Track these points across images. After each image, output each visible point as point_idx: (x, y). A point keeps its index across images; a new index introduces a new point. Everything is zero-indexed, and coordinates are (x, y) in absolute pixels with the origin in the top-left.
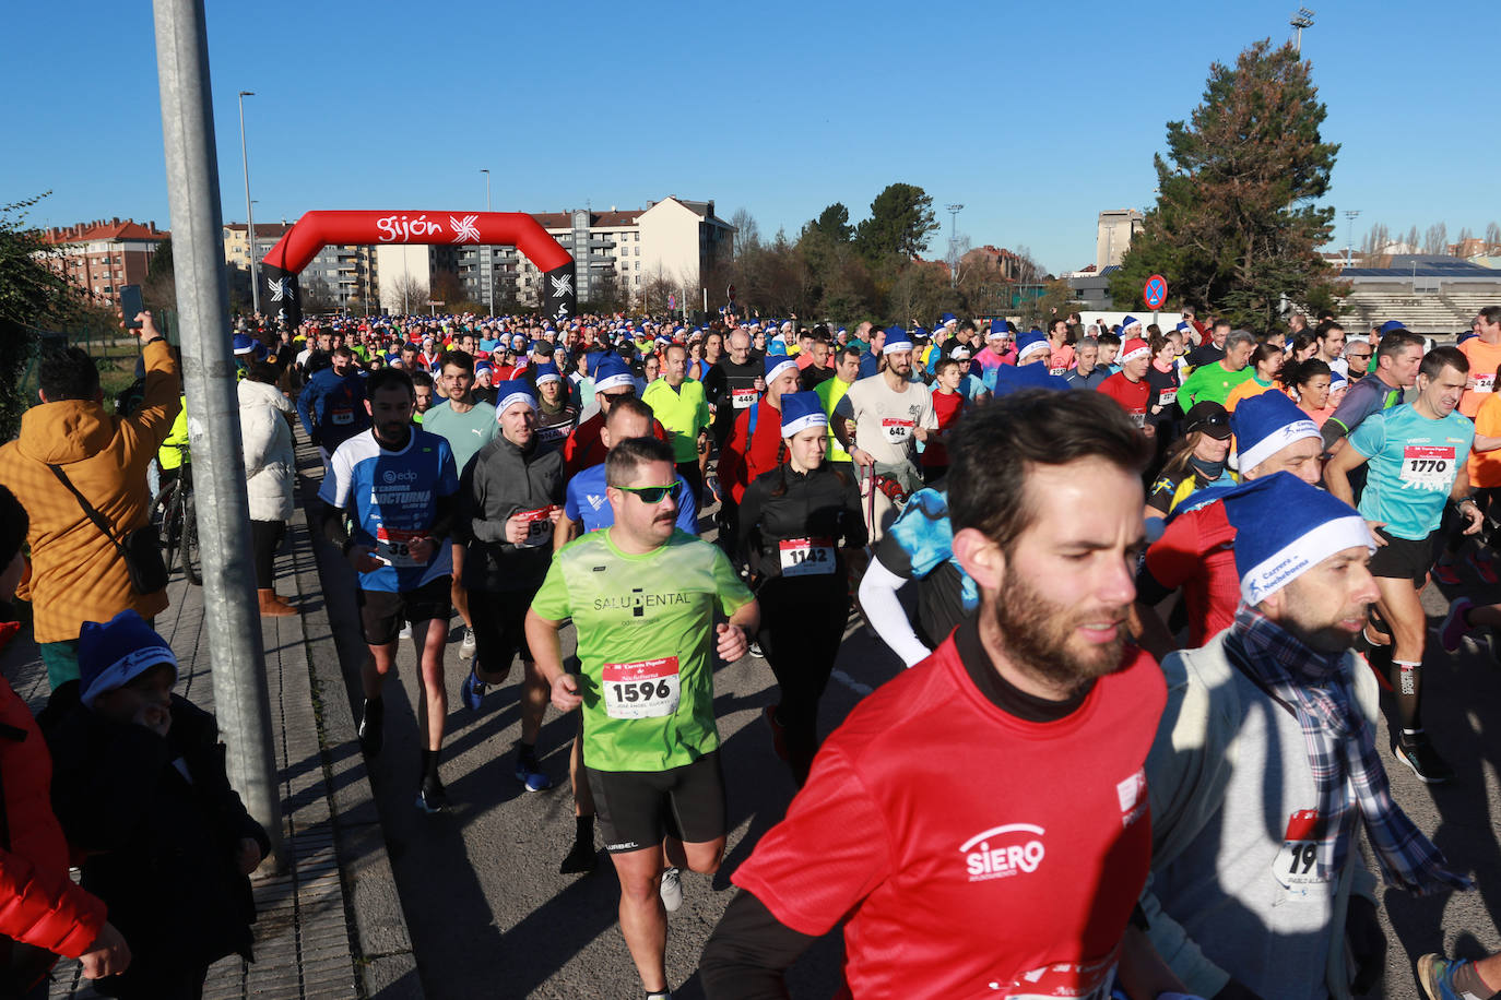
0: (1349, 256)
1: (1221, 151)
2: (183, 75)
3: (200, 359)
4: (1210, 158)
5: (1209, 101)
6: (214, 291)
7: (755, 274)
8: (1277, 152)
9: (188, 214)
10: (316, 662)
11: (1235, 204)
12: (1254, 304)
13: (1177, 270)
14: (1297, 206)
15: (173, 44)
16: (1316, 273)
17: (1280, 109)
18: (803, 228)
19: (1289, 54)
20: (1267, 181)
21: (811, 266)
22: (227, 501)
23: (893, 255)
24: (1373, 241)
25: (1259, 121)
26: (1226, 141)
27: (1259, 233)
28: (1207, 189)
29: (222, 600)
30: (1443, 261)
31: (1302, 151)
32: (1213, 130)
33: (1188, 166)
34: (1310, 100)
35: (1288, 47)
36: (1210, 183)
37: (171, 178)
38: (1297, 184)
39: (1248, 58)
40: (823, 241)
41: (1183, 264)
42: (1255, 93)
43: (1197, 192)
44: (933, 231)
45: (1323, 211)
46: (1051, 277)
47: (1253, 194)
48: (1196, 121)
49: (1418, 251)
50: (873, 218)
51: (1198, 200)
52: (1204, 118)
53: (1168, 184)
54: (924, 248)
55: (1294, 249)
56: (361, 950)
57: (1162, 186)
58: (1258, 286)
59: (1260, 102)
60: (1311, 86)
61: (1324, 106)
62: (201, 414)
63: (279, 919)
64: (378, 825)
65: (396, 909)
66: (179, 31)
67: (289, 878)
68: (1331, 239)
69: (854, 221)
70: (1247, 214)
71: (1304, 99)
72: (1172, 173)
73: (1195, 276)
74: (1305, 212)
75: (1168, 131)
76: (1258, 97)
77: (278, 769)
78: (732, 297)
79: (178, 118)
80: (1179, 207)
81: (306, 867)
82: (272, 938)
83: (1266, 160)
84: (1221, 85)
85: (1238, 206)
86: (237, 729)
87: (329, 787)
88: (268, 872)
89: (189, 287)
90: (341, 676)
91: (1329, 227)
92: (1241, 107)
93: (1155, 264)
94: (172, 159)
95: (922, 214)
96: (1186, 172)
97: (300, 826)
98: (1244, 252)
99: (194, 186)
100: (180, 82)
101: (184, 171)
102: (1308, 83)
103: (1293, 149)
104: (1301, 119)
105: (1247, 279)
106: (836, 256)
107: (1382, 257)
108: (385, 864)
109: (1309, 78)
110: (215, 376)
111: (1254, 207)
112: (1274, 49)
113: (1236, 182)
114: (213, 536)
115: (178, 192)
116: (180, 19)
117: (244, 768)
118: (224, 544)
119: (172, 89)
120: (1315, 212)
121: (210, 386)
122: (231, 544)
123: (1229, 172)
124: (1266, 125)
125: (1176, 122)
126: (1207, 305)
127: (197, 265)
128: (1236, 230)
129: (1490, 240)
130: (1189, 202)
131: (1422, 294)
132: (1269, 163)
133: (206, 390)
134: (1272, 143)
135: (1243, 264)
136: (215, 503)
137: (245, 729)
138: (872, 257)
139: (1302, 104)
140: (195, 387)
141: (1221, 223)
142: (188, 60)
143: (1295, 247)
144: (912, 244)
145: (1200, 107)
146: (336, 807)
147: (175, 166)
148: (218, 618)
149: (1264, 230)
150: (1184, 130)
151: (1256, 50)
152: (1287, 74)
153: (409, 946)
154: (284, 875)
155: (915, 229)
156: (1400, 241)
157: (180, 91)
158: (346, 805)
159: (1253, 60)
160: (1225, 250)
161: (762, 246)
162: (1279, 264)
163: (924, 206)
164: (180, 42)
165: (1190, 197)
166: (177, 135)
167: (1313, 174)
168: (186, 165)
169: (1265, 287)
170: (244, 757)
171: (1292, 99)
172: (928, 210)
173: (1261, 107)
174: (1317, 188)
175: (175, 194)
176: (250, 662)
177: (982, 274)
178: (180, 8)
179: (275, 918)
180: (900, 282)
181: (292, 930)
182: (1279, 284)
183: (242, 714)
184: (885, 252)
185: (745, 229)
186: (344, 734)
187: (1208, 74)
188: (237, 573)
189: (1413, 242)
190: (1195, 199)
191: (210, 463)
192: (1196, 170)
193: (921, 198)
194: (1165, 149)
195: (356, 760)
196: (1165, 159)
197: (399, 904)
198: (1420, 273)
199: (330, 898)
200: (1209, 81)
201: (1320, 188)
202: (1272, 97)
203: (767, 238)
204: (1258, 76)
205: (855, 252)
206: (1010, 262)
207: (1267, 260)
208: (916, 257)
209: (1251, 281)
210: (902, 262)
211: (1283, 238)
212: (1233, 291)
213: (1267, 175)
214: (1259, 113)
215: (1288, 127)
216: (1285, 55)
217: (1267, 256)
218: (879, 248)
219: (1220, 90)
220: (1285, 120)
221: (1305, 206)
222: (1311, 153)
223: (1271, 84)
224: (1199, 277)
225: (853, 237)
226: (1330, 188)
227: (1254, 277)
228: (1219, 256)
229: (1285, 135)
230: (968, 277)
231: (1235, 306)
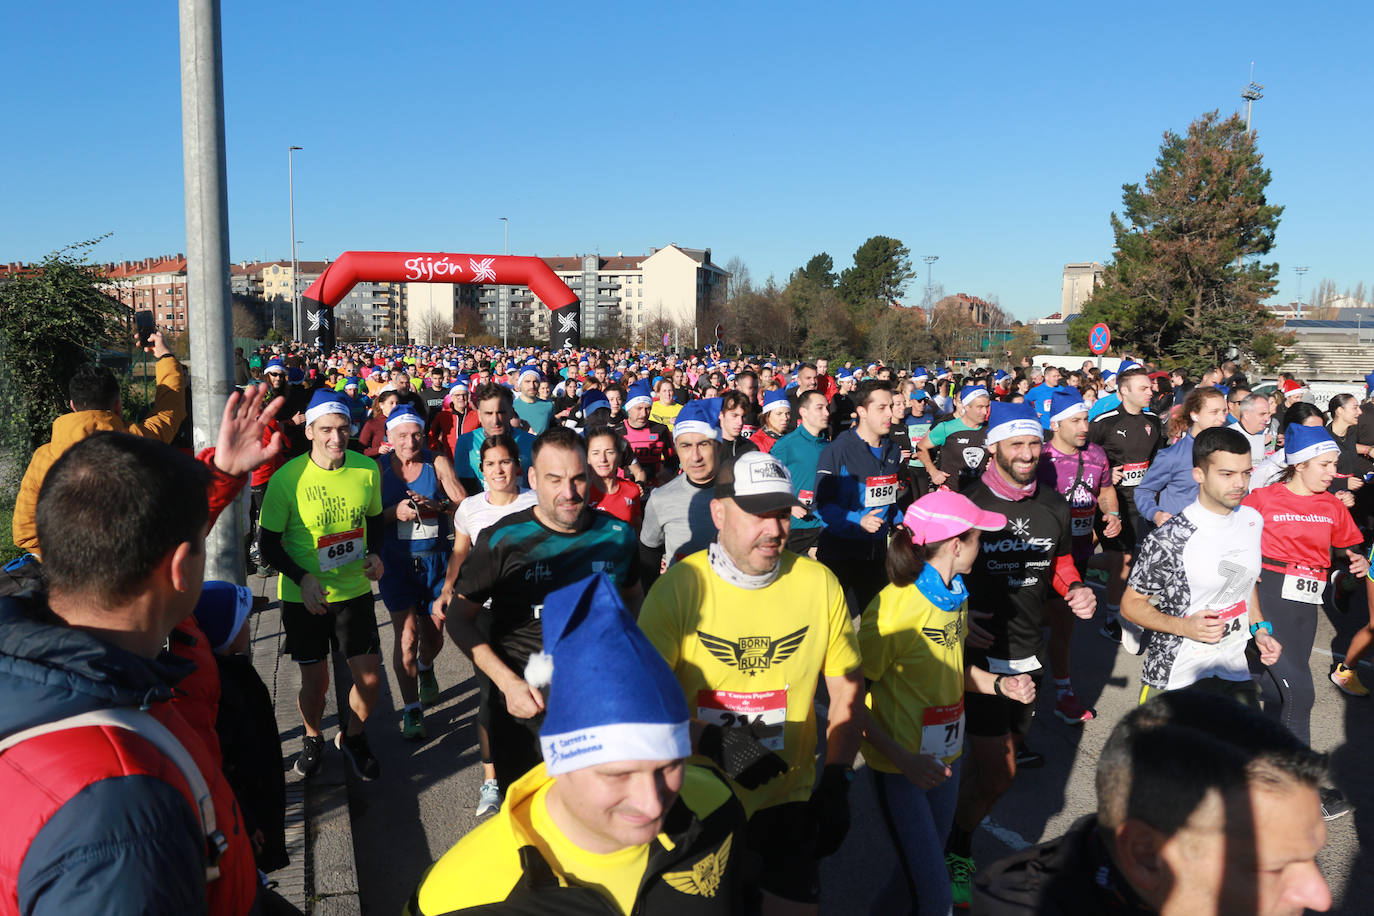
0: (1299, 306)
1: (1171, 210)
2: (203, 144)
3: (206, 377)
4: (1162, 217)
5: (1162, 165)
6: (220, 322)
7: (747, 316)
8: (1224, 213)
9: (201, 257)
11: (1184, 259)
12: (1203, 351)
13: (1131, 319)
14: (1243, 262)
15: (196, 118)
16: (1261, 324)
17: (1228, 174)
18: (792, 275)
19: (1236, 125)
20: (1215, 239)
21: (797, 310)
23: (873, 300)
24: (1321, 296)
25: (1207, 184)
26: (1176, 202)
27: (1207, 287)
28: (1158, 246)
31: (1248, 212)
32: (1165, 192)
33: (1141, 224)
34: (1256, 166)
35: (1235, 118)
36: (1161, 240)
37: (188, 227)
38: (1243, 242)
39: (1199, 127)
40: (809, 287)
41: (1136, 313)
42: (1204, 159)
43: (1149, 248)
44: (910, 280)
45: (1268, 267)
46: (1019, 323)
48: (1150, 184)
49: (1365, 305)
50: (856, 266)
51: (1150, 255)
52: (1158, 181)
53: (1123, 241)
54: (901, 295)
55: (1240, 301)
56: (314, 890)
57: (1118, 242)
58: (1206, 335)
59: (1209, 167)
60: (1257, 153)
61: (1269, 172)
62: (205, 425)
64: (344, 787)
65: (349, 857)
66: (201, 108)
68: (1276, 293)
69: (838, 269)
70: (1196, 269)
71: (1250, 165)
72: (1127, 231)
73: (1147, 324)
74: (1251, 268)
75: (1124, 192)
76: (1208, 163)
78: (720, 336)
79: (197, 179)
80: (1132, 261)
83: (1214, 220)
84: (1173, 152)
85: (1188, 261)
91: (1273, 281)
92: (1191, 171)
93: (1111, 313)
94: (191, 213)
95: (900, 264)
96: (1140, 229)
98: (1193, 303)
99: (208, 234)
100: (200, 149)
101: (200, 223)
102: (1254, 150)
103: (1239, 211)
104: (1247, 183)
105: (1195, 329)
106: (822, 301)
107: (1330, 309)
109: (1255, 146)
111: (1202, 262)
112: (1222, 120)
113: (1186, 239)
116: (203, 98)
118: (219, 535)
119: (193, 155)
120: (1261, 268)
123: (1179, 230)
124: (1215, 189)
125: (1131, 184)
126: (1158, 352)
128: (1185, 283)
130: (1142, 257)
131: (1367, 345)
132: (1216, 223)
133: (209, 405)
134: (1220, 205)
135: (1191, 314)
138: (853, 302)
139: (1249, 169)
140: (201, 401)
141: (1171, 277)
142: (208, 132)
143: (1241, 300)
144: (890, 291)
145: (1154, 171)
147: (192, 218)
149: (1212, 284)
150: (1138, 192)
151: (1206, 120)
152: (1234, 142)
153: (356, 888)
155: (893, 278)
156: (1347, 296)
157: (200, 157)
159: (1203, 130)
160: (1175, 302)
161: (753, 290)
162: (1226, 315)
163: (902, 257)
164: (201, 117)
165: (1144, 252)
166: (196, 192)
167: (1259, 233)
168: (202, 217)
169: (1213, 336)
171: (1238, 165)
172: (906, 260)
174: (1262, 246)
177: (954, 319)
178: (202, 89)
180: (880, 326)
182: (1226, 333)
184: (866, 299)
185: (738, 274)
187: (1161, 141)
188: (227, 560)
189: (1359, 297)
190: (1147, 254)
192: (1149, 228)
193: (899, 250)
194: (1121, 209)
196: (1121, 217)
197: (352, 853)
198: (1365, 325)
199: (297, 844)
200: (1162, 147)
201: (1266, 246)
203: (759, 284)
204: (1207, 144)
205: (838, 297)
206: (981, 309)
207: (1215, 311)
208: (894, 302)
209: (1200, 330)
210: (881, 307)
211: (1230, 291)
212: (1183, 339)
213: (1215, 234)
214: (1208, 177)
215: (1235, 190)
216: (1233, 125)
217: (1215, 307)
218: (860, 294)
219: (1172, 156)
220: (1232, 184)
221: (1251, 262)
222: (1256, 214)
223: (1219, 151)
224: (1152, 326)
225: (836, 283)
226: (1275, 246)
227: (1202, 326)
228: (1170, 307)
229: (1231, 198)
230: (941, 322)
231: (1186, 354)
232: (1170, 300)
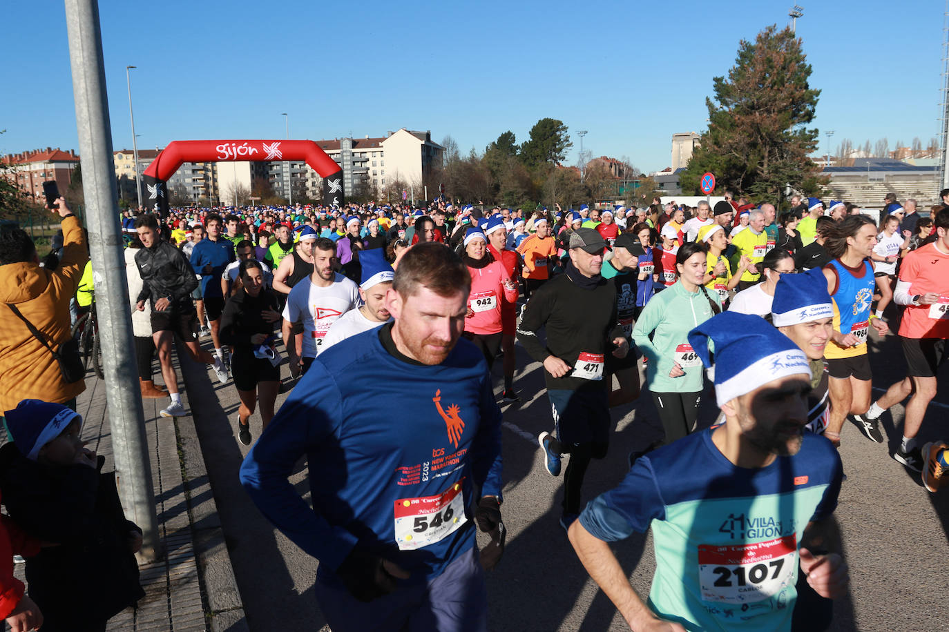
0: (829, 158)
1: (747, 95)
2: (86, 54)
3: (100, 233)
4: (741, 99)
5: (739, 64)
6: (108, 190)
7: (458, 177)
8: (782, 95)
9: (90, 142)
10: (180, 426)
11: (757, 128)
12: (770, 190)
13: (722, 170)
14: (795, 128)
15: (79, 34)
16: (808, 170)
17: (784, 68)
18: (487, 147)
19: (788, 34)
20: (776, 113)
21: (492, 172)
22: (118, 324)
23: (544, 163)
24: (843, 150)
25: (770, 76)
26: (750, 89)
27: (772, 146)
28: (739, 119)
29: (117, 387)
30: (887, 162)
31: (797, 94)
32: (742, 82)
33: (727, 105)
34: (802, 63)
35: (787, 30)
36: (741, 115)
37: (79, 119)
38: (795, 115)
39: (763, 37)
40: (499, 155)
41: (725, 166)
42: (768, 58)
43: (733, 121)
44: (569, 148)
45: (811, 132)
46: (643, 176)
47: (768, 122)
48: (731, 77)
49: (871, 156)
50: (531, 140)
51: (733, 126)
52: (736, 75)
53: (715, 116)
54: (563, 158)
55: (794, 155)
56: (209, 608)
57: (711, 117)
58: (772, 179)
59: (771, 64)
60: (802, 54)
61: (810, 66)
62: (101, 269)
63: (156, 590)
64: (220, 528)
65: (232, 581)
66: (82, 26)
67: (163, 563)
68: (817, 149)
69: (519, 142)
70: (764, 134)
71: (798, 62)
72: (717, 110)
73: (733, 173)
74: (800, 132)
75: (714, 83)
76: (770, 61)
77: (155, 495)
78: (443, 191)
79: (82, 81)
80: (721, 129)
81: (174, 557)
82: (152, 602)
83: (775, 100)
84: (747, 54)
85: (759, 129)
86: (128, 469)
87: (189, 505)
88: (150, 560)
89: (92, 189)
90: (196, 435)
91: (815, 141)
92: (759, 67)
93: (708, 166)
94: (80, 107)
95: (562, 137)
96: (726, 109)
97: (169, 530)
98: (763, 158)
99: (94, 124)
100: (84, 58)
101: (87, 115)
102: (800, 52)
103: (792, 93)
104: (796, 74)
105: (765, 174)
106: (509, 165)
107: (848, 160)
108: (225, 553)
109: (800, 49)
110: (109, 244)
111: (768, 129)
112: (778, 31)
113: (757, 114)
114: (110, 346)
115: (84, 127)
116: (83, 18)
117: (133, 494)
118: (118, 351)
119: (79, 63)
120: (807, 132)
121: (107, 251)
122: (122, 351)
123: (752, 108)
124: (775, 79)
125: (719, 77)
127: (97, 174)
128: (757, 144)
129: (915, 148)
130: (728, 127)
131: (874, 182)
132: (777, 102)
133: (104, 253)
134: (779, 90)
135: (762, 165)
136: (111, 325)
137: (133, 469)
138: (530, 165)
139: (797, 65)
140: (97, 251)
141: (748, 140)
142: (89, 44)
144: (555, 156)
145: (734, 68)
146: (193, 518)
147: (81, 112)
148: (114, 399)
149: (775, 144)
150: (724, 82)
151: (768, 31)
152: (786, 46)
153: (240, 604)
154: (160, 562)
155: (557, 147)
156: (859, 150)
157: (84, 64)
158: (199, 516)
159: (766, 38)
160: (751, 157)
161: (461, 159)
162: (785, 165)
163: (563, 132)
164: (83, 32)
165: (729, 124)
166: (83, 91)
167: (805, 108)
168: (89, 110)
169: (777, 179)
170: (133, 487)
171: (790, 62)
172: (565, 134)
173: (771, 67)
174: (807, 117)
175: (81, 129)
176: (135, 426)
177: (600, 174)
178: (82, 11)
179: (155, 589)
180: (550, 180)
181: (165, 596)
182: (785, 177)
183: (131, 460)
184: (539, 162)
185: (450, 149)
186: (198, 472)
187: (738, 47)
188: (126, 370)
189: (867, 150)
190: (732, 125)
191: (107, 300)
192: (732, 107)
193: (560, 127)
194: (713, 94)
195: (206, 487)
196: (713, 100)
197: (234, 578)
198: (872, 169)
199: (189, 576)
200: (739, 51)
201: (809, 117)
202: (778, 61)
203: (465, 154)
204: (769, 48)
205: (520, 162)
206: (617, 167)
207: (777, 163)
208: (558, 164)
209: (768, 175)
210: (550, 167)
211: (787, 149)
212: (756, 182)
213: (776, 109)
214: (771, 71)
215: (788, 79)
216: (786, 35)
217: (777, 160)
218: (535, 159)
219: (745, 57)
220: (786, 75)
221: (800, 129)
222: (803, 95)
223: (777, 53)
224: (735, 174)
225: (518, 152)
226: (815, 117)
227: (769, 173)
228: (748, 160)
229: (787, 85)
230: (591, 176)
231: (758, 192)
232: (748, 156)
